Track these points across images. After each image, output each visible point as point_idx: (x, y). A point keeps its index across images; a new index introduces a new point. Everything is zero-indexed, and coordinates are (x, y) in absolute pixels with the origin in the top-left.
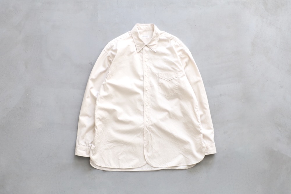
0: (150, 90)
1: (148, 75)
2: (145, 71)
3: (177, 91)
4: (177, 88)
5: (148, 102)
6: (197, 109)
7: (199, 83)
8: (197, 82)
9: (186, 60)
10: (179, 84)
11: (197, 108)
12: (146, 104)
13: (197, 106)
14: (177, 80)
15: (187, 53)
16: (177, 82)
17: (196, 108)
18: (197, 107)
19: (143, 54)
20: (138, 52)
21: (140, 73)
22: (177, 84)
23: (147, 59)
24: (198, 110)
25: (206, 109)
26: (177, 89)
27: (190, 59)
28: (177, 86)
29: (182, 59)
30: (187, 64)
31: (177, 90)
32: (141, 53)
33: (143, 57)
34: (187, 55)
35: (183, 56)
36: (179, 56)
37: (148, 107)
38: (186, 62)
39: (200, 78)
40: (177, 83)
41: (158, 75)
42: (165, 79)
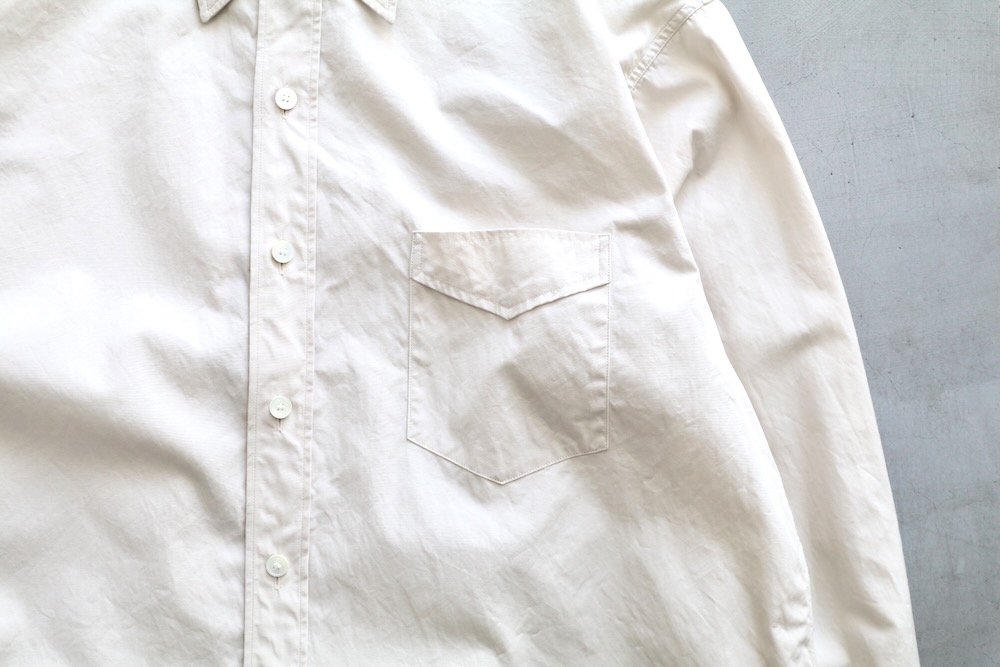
0: (317, 413)
1: (298, 250)
2: (273, 216)
3: (599, 431)
4: (599, 404)
5: (289, 539)
6: (798, 634)
7: (818, 361)
8: (806, 341)
9: (701, 111)
10: (620, 357)
11: (799, 624)
12: (266, 557)
13: (797, 598)
14: (602, 316)
15: (710, 44)
16: (598, 343)
17: (787, 623)
18: (798, 613)
19: (255, 35)
20: (207, 14)
21: (219, 231)
22: (598, 362)
23: (296, 84)
24: (805, 642)
25: (880, 621)
26: (600, 413)
27: (736, 105)
28: (600, 385)
29: (656, 98)
30: (703, 155)
31: (600, 423)
32: (243, 22)
33: (249, 69)
34: (706, 55)
35: (665, 77)
36: (626, 68)
37: (291, 594)
38: (697, 136)
39: (834, 306)
40: (599, 351)
41: (407, 258)
42: (482, 295)
